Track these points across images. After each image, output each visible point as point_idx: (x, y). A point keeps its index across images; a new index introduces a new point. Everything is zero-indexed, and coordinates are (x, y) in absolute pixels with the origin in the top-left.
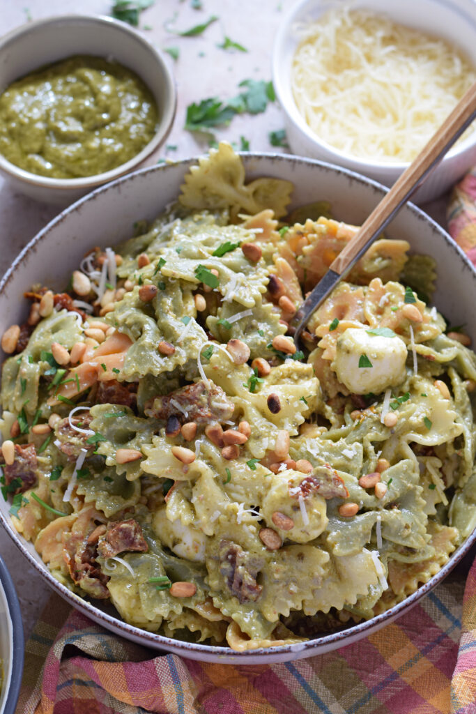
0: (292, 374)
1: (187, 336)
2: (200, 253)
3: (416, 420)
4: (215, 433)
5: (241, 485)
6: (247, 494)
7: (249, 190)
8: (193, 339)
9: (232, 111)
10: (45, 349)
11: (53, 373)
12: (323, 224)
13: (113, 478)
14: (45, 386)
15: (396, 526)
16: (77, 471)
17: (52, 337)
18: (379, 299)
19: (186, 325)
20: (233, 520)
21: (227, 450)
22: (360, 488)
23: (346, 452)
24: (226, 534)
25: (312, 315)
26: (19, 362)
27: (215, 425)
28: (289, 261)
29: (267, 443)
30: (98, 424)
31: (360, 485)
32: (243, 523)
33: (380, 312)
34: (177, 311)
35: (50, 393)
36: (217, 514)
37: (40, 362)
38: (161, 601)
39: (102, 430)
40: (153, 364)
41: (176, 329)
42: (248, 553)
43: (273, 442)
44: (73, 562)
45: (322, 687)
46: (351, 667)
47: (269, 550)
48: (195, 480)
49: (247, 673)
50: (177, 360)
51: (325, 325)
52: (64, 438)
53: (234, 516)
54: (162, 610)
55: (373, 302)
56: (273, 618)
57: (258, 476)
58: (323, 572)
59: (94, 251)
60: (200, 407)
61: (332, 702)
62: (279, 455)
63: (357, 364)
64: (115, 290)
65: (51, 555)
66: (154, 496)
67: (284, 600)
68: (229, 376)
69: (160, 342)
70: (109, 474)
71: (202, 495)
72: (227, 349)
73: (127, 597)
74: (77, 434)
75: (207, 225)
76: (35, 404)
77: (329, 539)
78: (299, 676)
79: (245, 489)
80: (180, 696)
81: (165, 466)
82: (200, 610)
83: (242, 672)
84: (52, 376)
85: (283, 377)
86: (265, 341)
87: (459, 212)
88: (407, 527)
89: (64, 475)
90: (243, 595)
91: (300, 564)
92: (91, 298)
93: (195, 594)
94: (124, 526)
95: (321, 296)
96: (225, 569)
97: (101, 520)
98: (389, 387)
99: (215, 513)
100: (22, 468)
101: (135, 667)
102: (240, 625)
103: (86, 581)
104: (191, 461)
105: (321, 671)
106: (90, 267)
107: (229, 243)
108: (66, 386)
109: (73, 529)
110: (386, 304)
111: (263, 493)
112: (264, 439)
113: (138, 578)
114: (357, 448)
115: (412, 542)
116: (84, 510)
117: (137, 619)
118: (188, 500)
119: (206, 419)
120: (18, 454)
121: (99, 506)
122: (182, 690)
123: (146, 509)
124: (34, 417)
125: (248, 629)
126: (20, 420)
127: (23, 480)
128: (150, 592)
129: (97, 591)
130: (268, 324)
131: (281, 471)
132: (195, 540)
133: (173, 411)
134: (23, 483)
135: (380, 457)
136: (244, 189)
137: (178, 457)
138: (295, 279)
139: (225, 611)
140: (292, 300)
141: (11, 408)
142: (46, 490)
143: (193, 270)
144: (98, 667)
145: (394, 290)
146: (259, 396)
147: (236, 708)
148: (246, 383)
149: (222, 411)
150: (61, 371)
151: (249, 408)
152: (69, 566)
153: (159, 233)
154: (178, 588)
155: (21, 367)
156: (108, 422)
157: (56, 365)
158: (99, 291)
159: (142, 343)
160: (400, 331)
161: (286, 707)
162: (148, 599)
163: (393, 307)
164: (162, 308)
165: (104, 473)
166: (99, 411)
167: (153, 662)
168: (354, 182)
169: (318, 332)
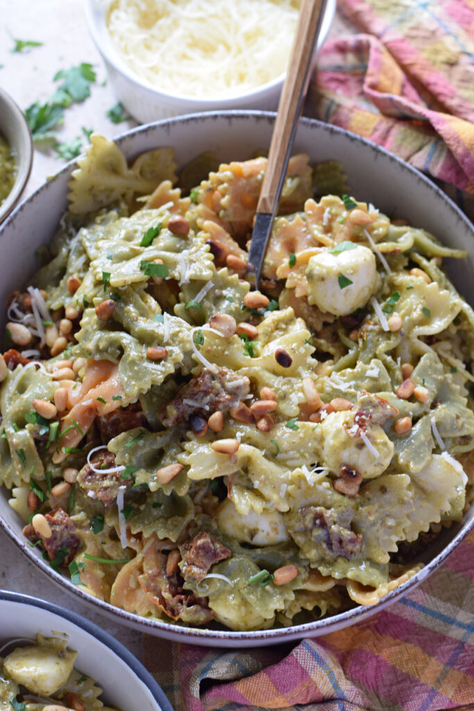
0: (278, 324)
1: (171, 332)
2: (132, 250)
3: (417, 314)
4: (242, 412)
5: (292, 450)
6: (303, 456)
7: (135, 171)
8: (179, 332)
9: (61, 107)
10: (25, 411)
11: (47, 430)
12: (226, 171)
13: (161, 502)
14: (43, 446)
15: (449, 421)
16: (122, 512)
17: (26, 396)
18: (321, 219)
19: (163, 323)
20: (303, 486)
21: (262, 424)
22: (402, 400)
23: (369, 373)
24: (303, 502)
25: (263, 261)
26: (3, 436)
27: (238, 405)
28: (214, 221)
29: (296, 398)
30: (123, 456)
31: (399, 397)
32: (315, 483)
33: (328, 230)
34: (144, 313)
35: (51, 451)
36: (285, 488)
37: (26, 426)
38: (271, 596)
39: (130, 461)
40: (153, 374)
41: (156, 331)
42: (333, 509)
43: (301, 394)
44: (163, 601)
45: (440, 603)
46: (457, 572)
47: (352, 497)
48: (246, 467)
49: (365, 625)
50: (174, 360)
51: (283, 265)
52: (94, 486)
53: (303, 482)
54: (277, 603)
55: (317, 223)
56: (386, 559)
57: (305, 433)
58: (410, 494)
59: (14, 296)
60: (217, 395)
61: (458, 612)
62: (314, 404)
63: (337, 286)
64: (54, 325)
65: (136, 605)
66: (206, 501)
67: (386, 537)
68: (226, 353)
69: (145, 351)
70: (155, 500)
71: (263, 476)
72: (211, 327)
73: (237, 608)
74: (104, 476)
75: (114, 221)
76: (42, 468)
77: (401, 461)
78: (414, 604)
79: (298, 451)
80: (330, 674)
81: (212, 466)
82: (310, 586)
83: (361, 627)
84: (47, 434)
85: (272, 332)
86: (238, 305)
87: (334, 108)
88: (458, 417)
89: (109, 523)
90: (348, 551)
91: (387, 496)
92: (35, 342)
93: (299, 573)
94: (200, 542)
95: (264, 240)
96: (319, 536)
97: (167, 547)
98: (372, 295)
99: (282, 488)
100: (61, 536)
101: (278, 669)
102: (359, 581)
103: (187, 612)
104: (237, 449)
105: (432, 589)
106: (19, 314)
107: (152, 228)
108: (67, 437)
109: (144, 569)
110: (331, 220)
111: (319, 447)
112: (291, 396)
113: (236, 584)
114: (377, 365)
115: (468, 429)
116: (147, 546)
117: (252, 624)
118: (250, 488)
119: (227, 403)
120: (52, 523)
121: (161, 535)
122: (330, 669)
123: (206, 516)
124: (45, 481)
125: (368, 580)
126: (35, 491)
127: (68, 546)
128: (256, 592)
129: (202, 616)
130: (232, 288)
131: (323, 419)
132: (271, 523)
133: (190, 411)
134: (68, 551)
135: (402, 363)
136: (131, 172)
137: (222, 451)
138: (228, 235)
139: (337, 575)
140: (237, 255)
141: (18, 483)
142: (96, 546)
143: (139, 269)
144: (240, 688)
145: (331, 204)
146: (264, 358)
147: (378, 662)
148: (244, 351)
149: (238, 388)
150: (55, 425)
151: (261, 373)
152: (162, 607)
153: (69, 251)
154: (281, 576)
155: (9, 440)
156: (133, 451)
157: (46, 422)
158: (40, 333)
159: (130, 359)
160: (357, 239)
161: (420, 637)
162: (258, 599)
163: (339, 219)
164: (130, 318)
165: (149, 500)
166: (118, 444)
167: (292, 655)
168: (234, 121)
169: (280, 274)
